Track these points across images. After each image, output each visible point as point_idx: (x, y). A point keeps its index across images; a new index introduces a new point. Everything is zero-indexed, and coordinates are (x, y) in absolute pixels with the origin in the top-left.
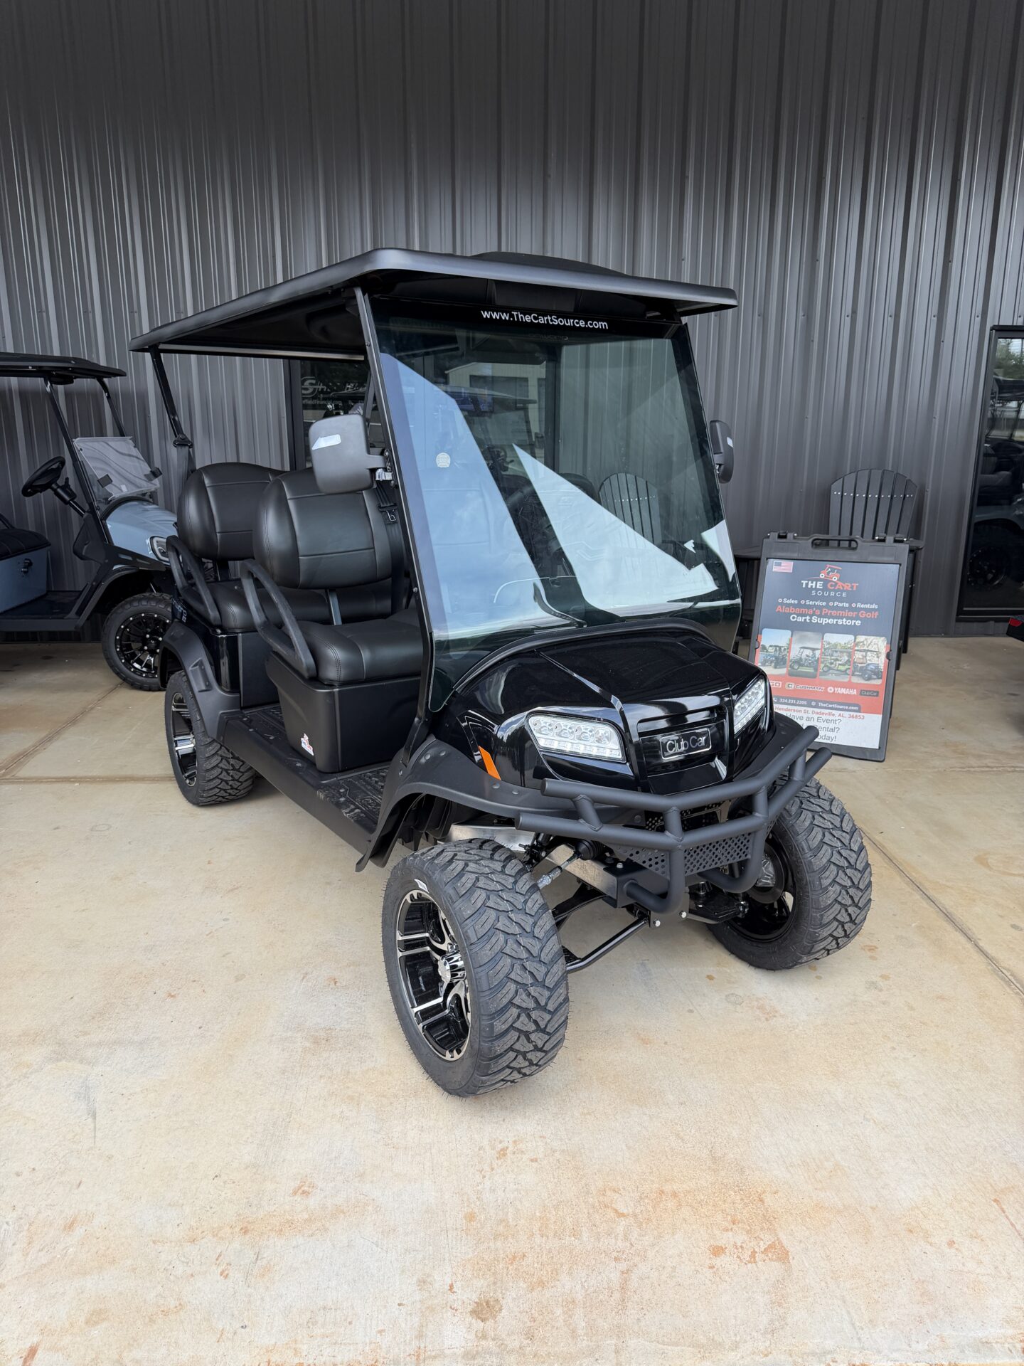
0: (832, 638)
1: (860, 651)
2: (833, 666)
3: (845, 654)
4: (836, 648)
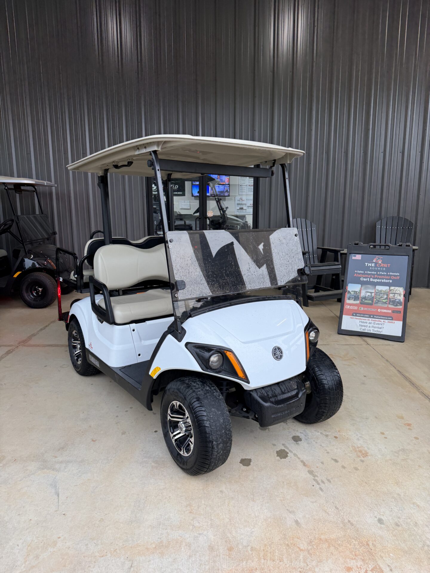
0: (379, 288)
1: (392, 293)
2: (380, 300)
3: (385, 295)
4: (381, 292)
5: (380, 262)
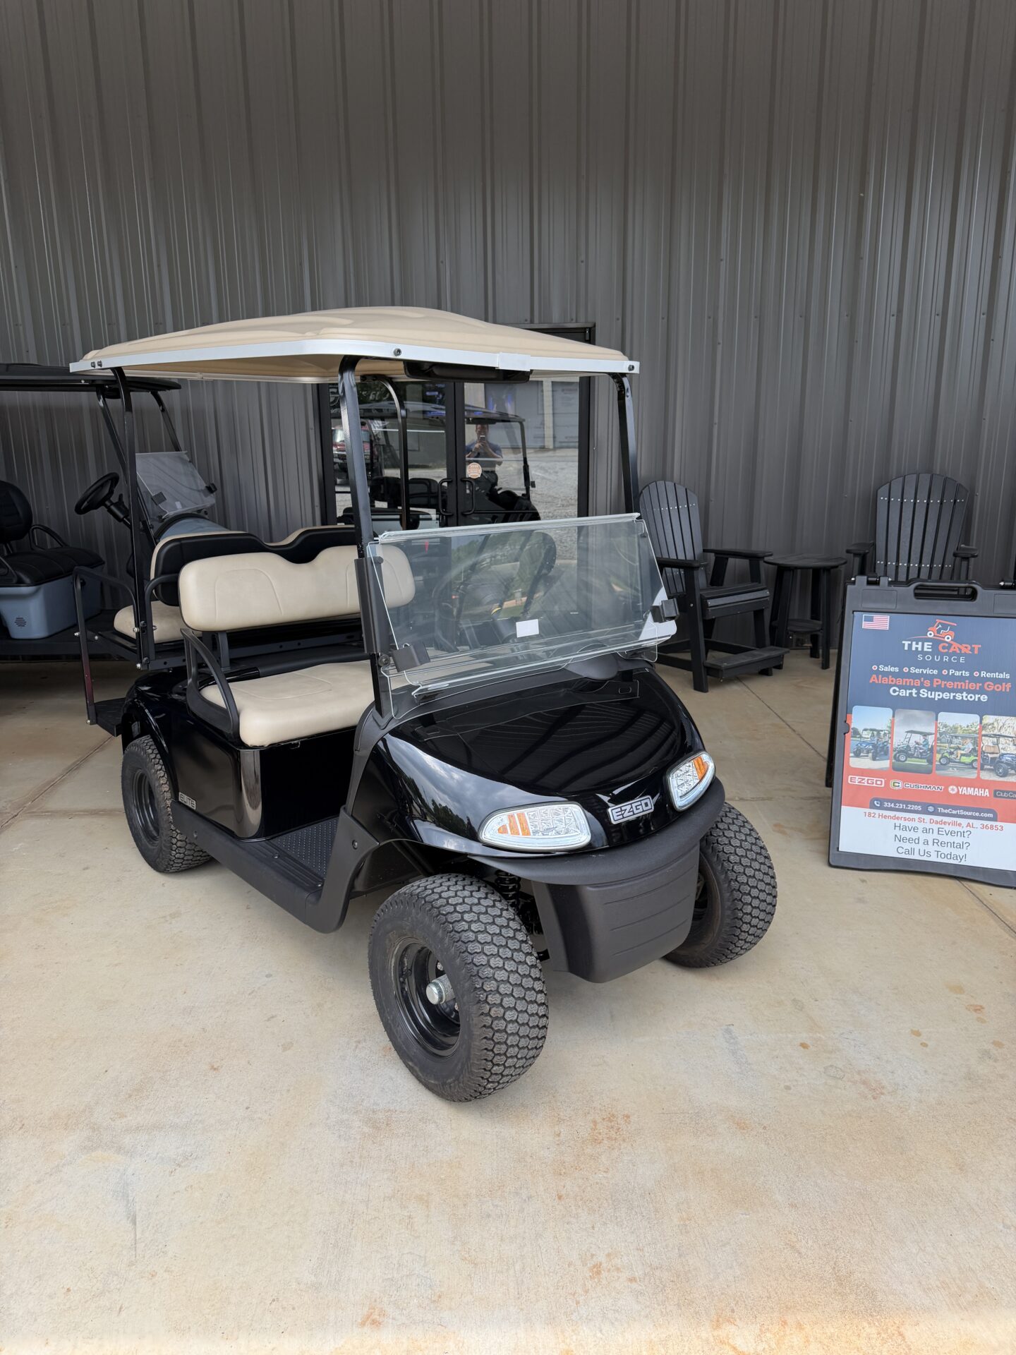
1: (990, 737)
2: (953, 756)
3: (968, 740)
4: (955, 732)
5: (948, 639)
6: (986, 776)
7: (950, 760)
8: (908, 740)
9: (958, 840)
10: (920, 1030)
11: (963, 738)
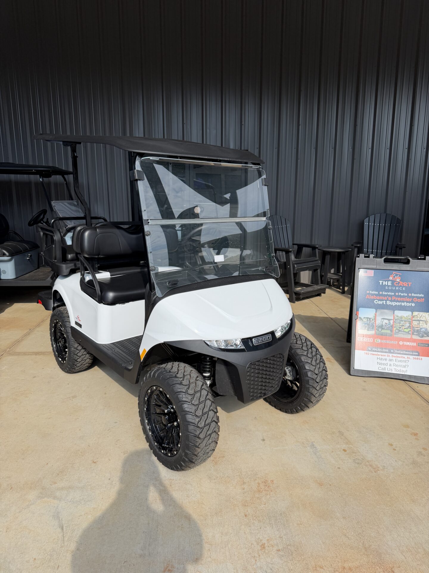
0: (399, 313)
1: (416, 321)
2: (401, 329)
3: (407, 322)
4: (401, 319)
5: (398, 280)
6: (415, 337)
7: (400, 331)
8: (382, 322)
9: (404, 364)
10: (392, 443)
11: (405, 321)
